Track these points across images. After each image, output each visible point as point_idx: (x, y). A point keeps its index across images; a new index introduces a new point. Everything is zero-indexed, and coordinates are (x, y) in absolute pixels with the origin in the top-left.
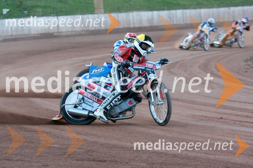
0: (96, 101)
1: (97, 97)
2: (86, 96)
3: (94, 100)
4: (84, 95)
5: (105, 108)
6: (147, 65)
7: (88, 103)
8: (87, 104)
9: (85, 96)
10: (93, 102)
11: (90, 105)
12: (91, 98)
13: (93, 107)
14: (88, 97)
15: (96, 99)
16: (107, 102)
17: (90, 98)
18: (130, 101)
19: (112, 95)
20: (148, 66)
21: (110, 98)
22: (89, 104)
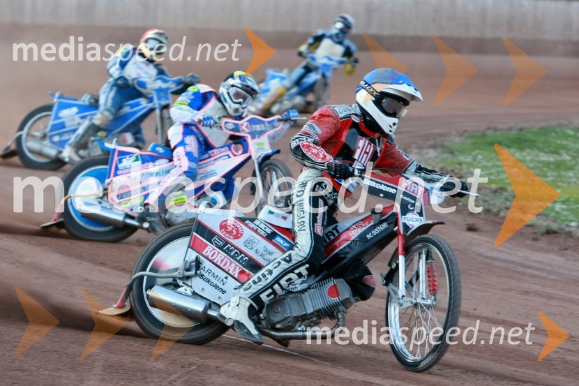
0: (236, 276)
1: (241, 264)
2: (210, 258)
3: (230, 272)
4: (204, 253)
5: (256, 298)
7: (212, 279)
8: (208, 282)
9: (207, 258)
10: (226, 278)
11: (216, 287)
12: (222, 266)
13: (224, 292)
14: (215, 261)
15: (238, 268)
16: (263, 279)
17: (218, 264)
19: (285, 260)
21: (276, 267)
22: (215, 282)
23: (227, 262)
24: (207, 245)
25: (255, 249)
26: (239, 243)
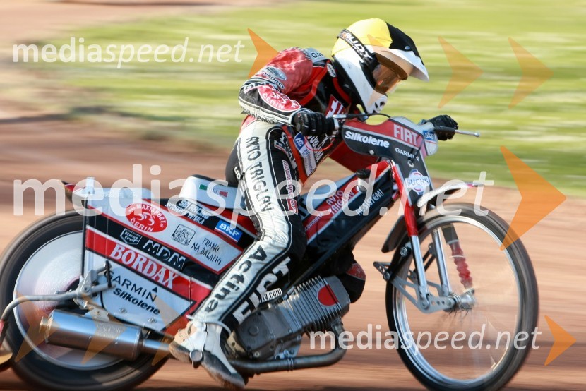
0: (170, 286)
1: (175, 267)
3: (160, 281)
4: (113, 256)
5: (228, 318)
6: (396, 132)
7: (134, 295)
8: (129, 298)
9: (119, 262)
10: (155, 290)
11: (142, 304)
12: (145, 272)
13: (156, 311)
14: (134, 266)
15: (171, 274)
16: (232, 291)
17: (140, 270)
18: (327, 288)
19: (255, 257)
20: (399, 136)
21: (245, 270)
22: (140, 298)
23: (152, 266)
24: (114, 245)
25: (192, 244)
26: (164, 236)
